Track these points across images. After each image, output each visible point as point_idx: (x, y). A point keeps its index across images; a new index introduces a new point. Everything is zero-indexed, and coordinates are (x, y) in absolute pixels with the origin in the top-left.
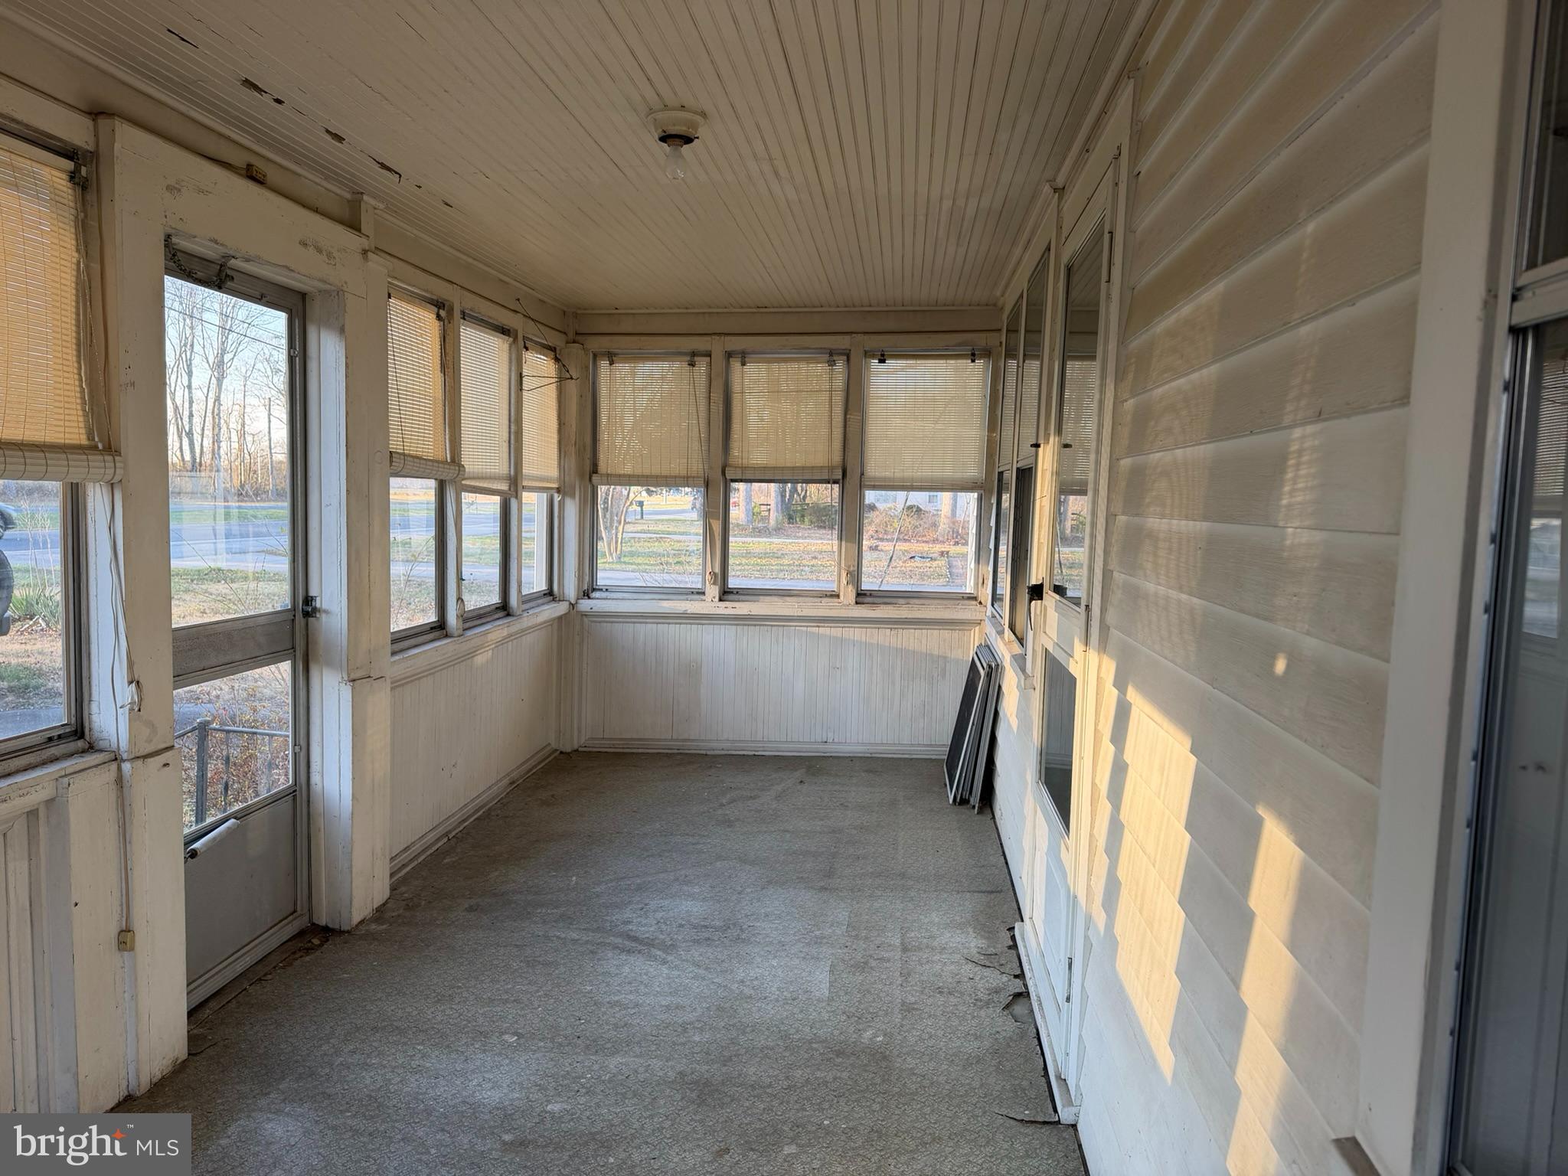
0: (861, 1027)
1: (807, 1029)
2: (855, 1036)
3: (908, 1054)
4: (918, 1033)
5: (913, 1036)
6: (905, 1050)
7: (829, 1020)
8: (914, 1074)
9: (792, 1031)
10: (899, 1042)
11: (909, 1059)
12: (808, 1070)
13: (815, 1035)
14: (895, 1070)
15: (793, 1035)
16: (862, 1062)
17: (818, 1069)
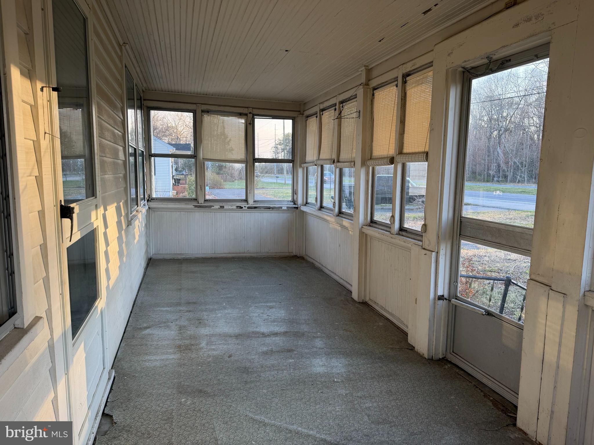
0: (193, 406)
1: (218, 401)
2: (195, 401)
3: (170, 395)
4: (165, 406)
5: (167, 404)
6: (172, 397)
7: (209, 408)
8: (168, 387)
9: (225, 400)
10: (174, 400)
11: (170, 393)
12: (212, 383)
13: (214, 399)
14: (176, 388)
15: (224, 398)
16: (190, 389)
17: (208, 384)
